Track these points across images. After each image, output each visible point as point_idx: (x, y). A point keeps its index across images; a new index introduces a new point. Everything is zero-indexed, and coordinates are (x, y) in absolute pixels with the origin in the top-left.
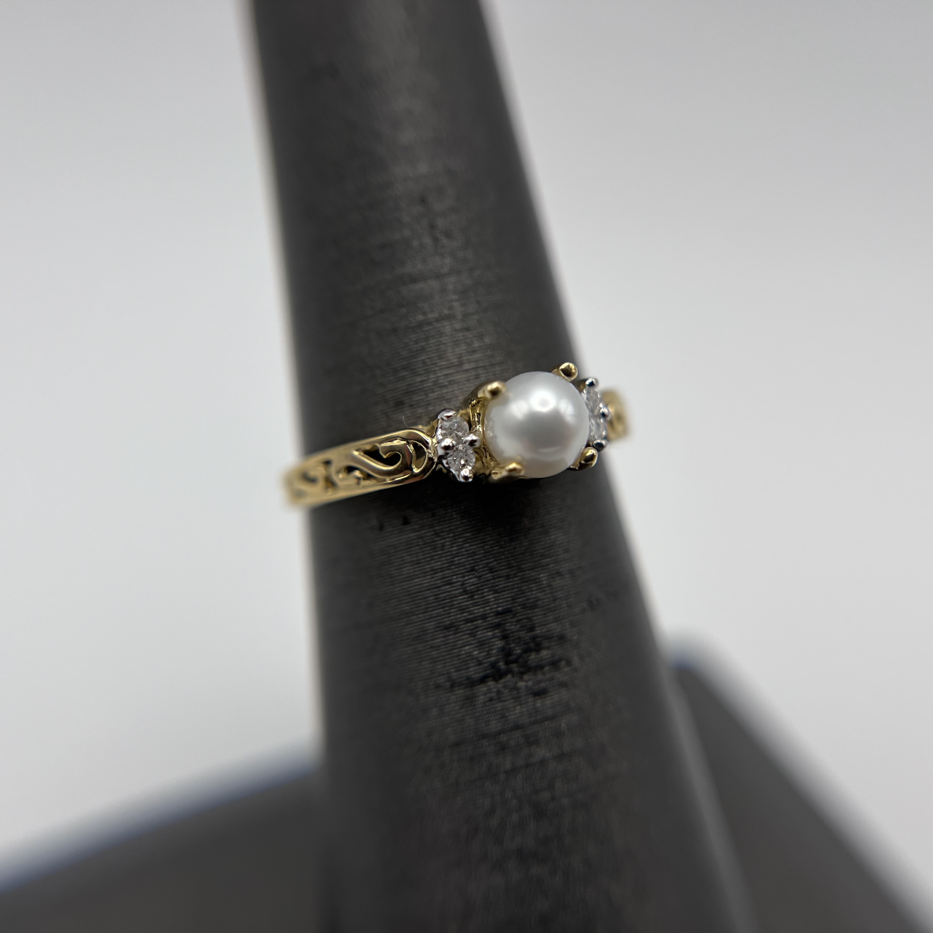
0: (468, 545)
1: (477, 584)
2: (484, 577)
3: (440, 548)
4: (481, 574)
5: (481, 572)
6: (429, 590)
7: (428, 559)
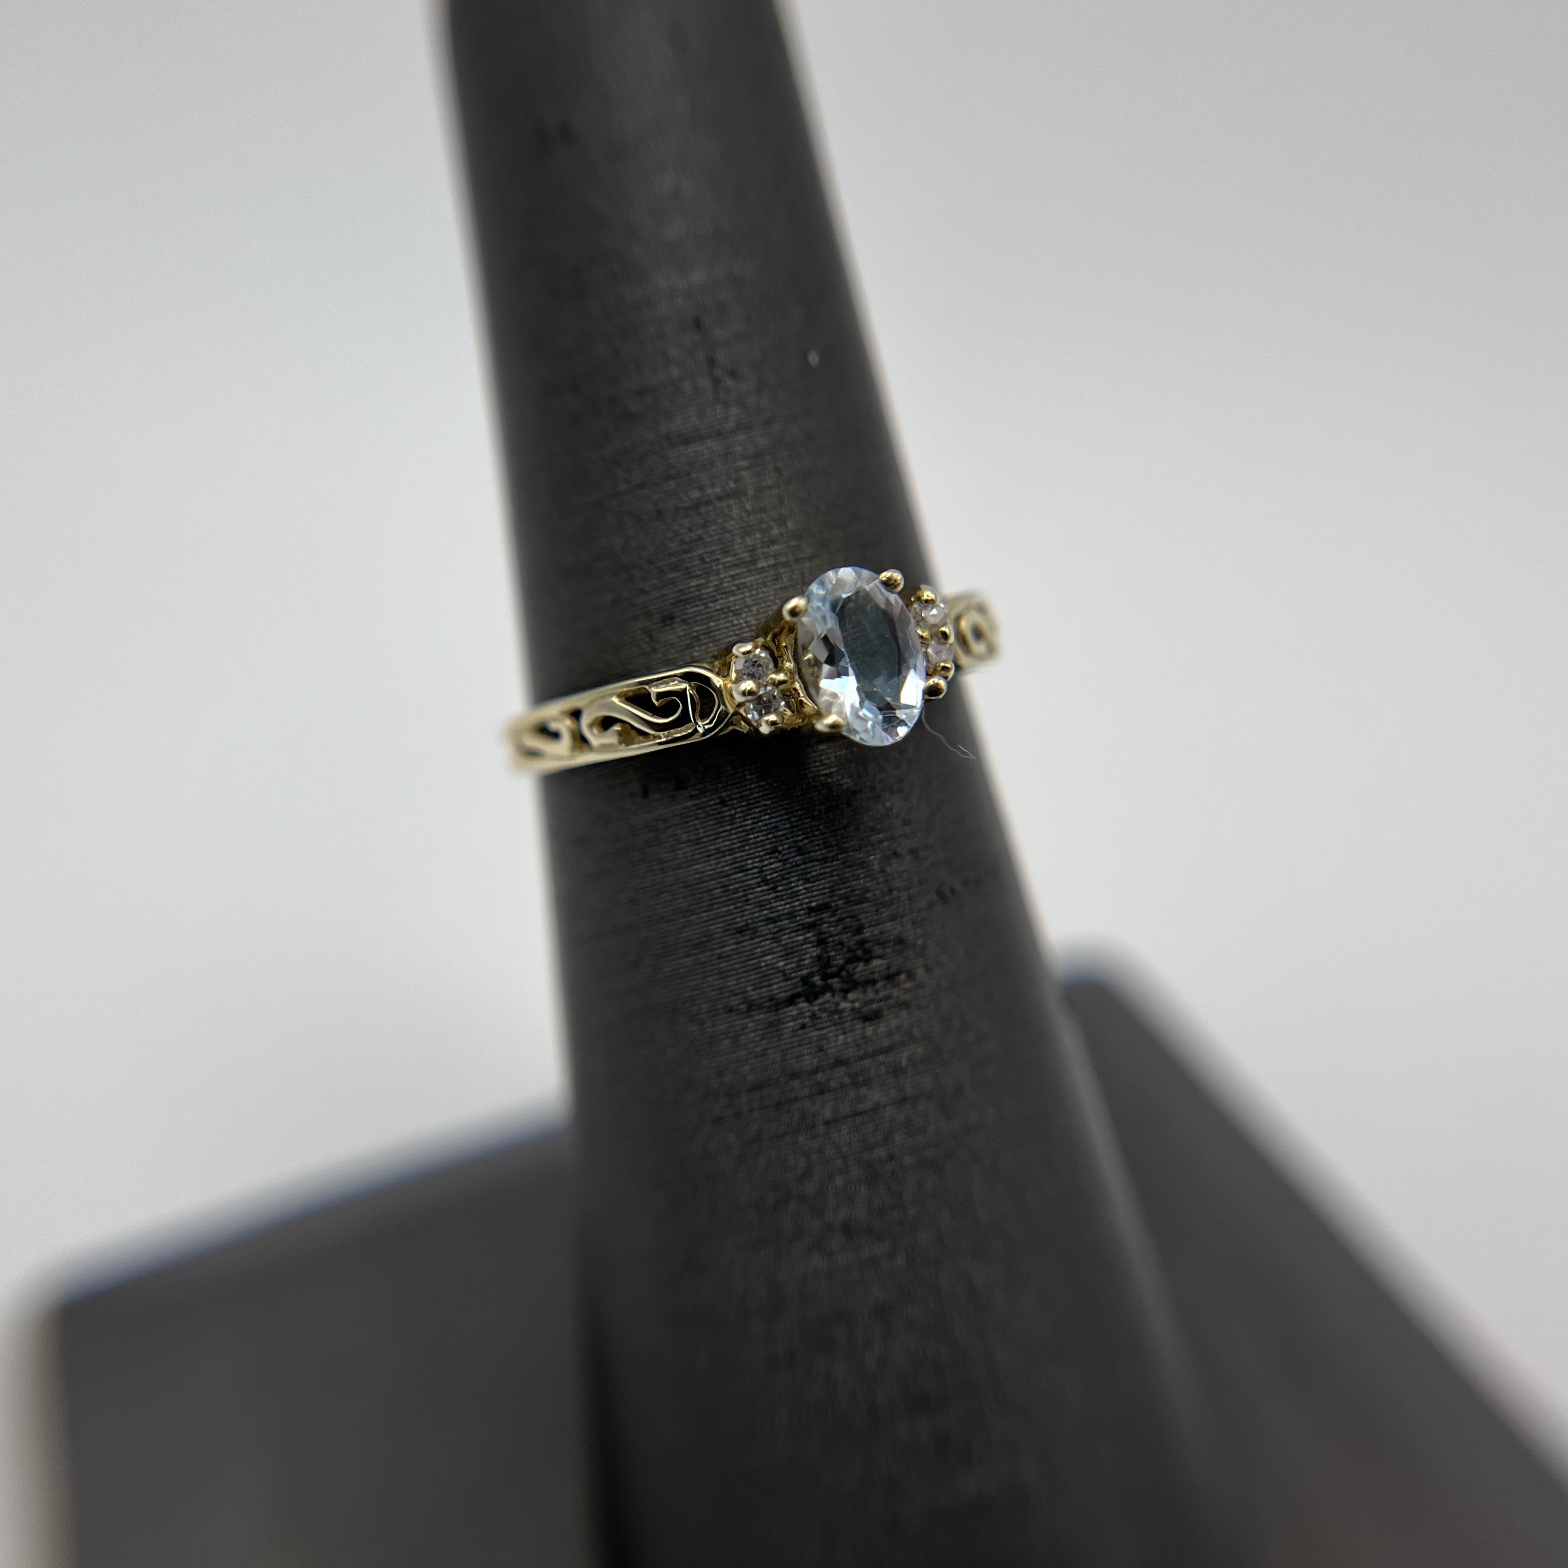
0: (767, 817)
1: (781, 871)
2: (791, 860)
3: (729, 823)
4: (784, 857)
5: (785, 854)
6: (713, 880)
7: (712, 837)
